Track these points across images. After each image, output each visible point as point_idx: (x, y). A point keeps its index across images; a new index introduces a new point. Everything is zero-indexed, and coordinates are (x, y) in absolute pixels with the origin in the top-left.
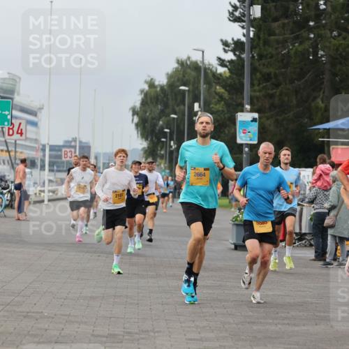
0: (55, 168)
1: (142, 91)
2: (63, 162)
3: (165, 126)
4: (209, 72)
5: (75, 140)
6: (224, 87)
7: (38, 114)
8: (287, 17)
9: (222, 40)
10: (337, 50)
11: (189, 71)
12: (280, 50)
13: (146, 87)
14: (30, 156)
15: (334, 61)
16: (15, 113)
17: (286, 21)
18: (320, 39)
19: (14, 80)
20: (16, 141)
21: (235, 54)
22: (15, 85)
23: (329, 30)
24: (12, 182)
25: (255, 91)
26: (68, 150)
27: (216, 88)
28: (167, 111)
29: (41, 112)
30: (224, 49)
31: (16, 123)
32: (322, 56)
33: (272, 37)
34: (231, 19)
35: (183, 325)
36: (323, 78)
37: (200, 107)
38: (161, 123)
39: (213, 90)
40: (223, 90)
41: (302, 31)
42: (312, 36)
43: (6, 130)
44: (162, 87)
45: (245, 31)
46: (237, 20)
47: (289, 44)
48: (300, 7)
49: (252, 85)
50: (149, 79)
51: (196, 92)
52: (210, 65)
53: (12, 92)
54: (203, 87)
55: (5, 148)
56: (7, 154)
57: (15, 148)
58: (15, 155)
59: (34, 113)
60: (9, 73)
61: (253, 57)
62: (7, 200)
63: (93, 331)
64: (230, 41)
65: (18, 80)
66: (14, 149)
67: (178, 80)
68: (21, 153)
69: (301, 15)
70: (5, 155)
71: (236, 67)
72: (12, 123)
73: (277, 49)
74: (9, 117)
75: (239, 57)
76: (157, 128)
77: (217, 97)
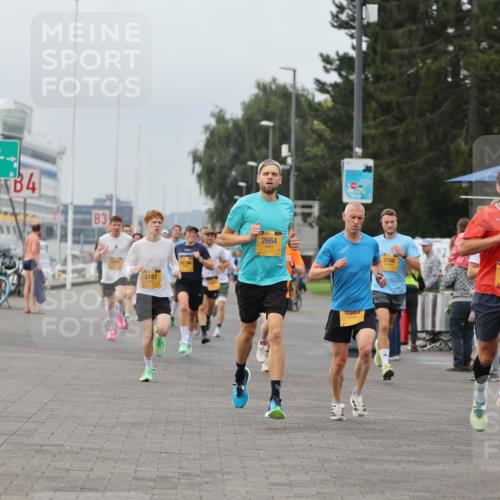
0: (82, 238)
1: (207, 128)
2: (93, 230)
3: (239, 178)
4: (303, 100)
5: (110, 198)
6: (324, 122)
7: (58, 161)
8: (415, 22)
9: (321, 55)
10: (487, 68)
11: (274, 98)
12: (404, 69)
13: (213, 122)
14: (46, 221)
15: (481, 84)
16: (25, 159)
17: (414, 27)
18: (462, 53)
19: (24, 112)
20: (25, 200)
21: (340, 75)
22: (24, 120)
23: (476, 40)
24: (20, 259)
25: (368, 127)
26: (101, 212)
27: (312, 124)
28: (243, 156)
29: (61, 159)
30: (325, 68)
31: (26, 173)
32: (466, 77)
33: (394, 51)
34: (335, 24)
35: (264, 463)
36: (467, 109)
37: (290, 150)
38: (234, 173)
39: (308, 126)
40: (322, 127)
41: (437, 42)
42: (451, 48)
43: (11, 183)
44: (236, 123)
45: (354, 42)
46: (343, 25)
47: (419, 61)
48: (434, 8)
49: (365, 119)
50: (216, 111)
51: (285, 129)
52: (304, 90)
53: (20, 129)
54: (294, 122)
55: (10, 210)
56: (13, 218)
57: (25, 210)
58: (25, 220)
59: (51, 160)
60: (15, 102)
61: (366, 78)
62: (13, 284)
63: (136, 471)
64: (333, 56)
65: (28, 112)
66: (22, 211)
67: (259, 111)
68: (33, 216)
69: (435, 19)
70: (10, 221)
71: (343, 93)
72: (19, 174)
73: (400, 67)
74: (16, 165)
75: (346, 79)
76: (229, 181)
77: (315, 136)
